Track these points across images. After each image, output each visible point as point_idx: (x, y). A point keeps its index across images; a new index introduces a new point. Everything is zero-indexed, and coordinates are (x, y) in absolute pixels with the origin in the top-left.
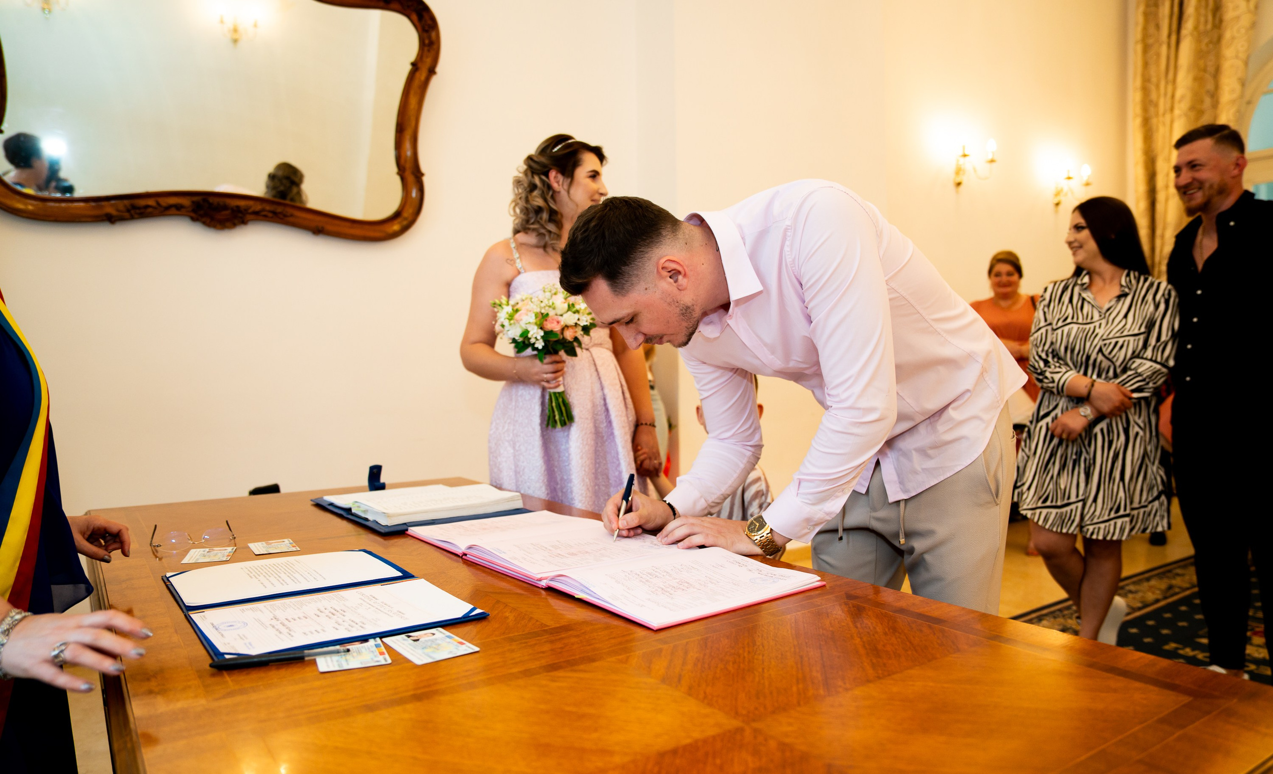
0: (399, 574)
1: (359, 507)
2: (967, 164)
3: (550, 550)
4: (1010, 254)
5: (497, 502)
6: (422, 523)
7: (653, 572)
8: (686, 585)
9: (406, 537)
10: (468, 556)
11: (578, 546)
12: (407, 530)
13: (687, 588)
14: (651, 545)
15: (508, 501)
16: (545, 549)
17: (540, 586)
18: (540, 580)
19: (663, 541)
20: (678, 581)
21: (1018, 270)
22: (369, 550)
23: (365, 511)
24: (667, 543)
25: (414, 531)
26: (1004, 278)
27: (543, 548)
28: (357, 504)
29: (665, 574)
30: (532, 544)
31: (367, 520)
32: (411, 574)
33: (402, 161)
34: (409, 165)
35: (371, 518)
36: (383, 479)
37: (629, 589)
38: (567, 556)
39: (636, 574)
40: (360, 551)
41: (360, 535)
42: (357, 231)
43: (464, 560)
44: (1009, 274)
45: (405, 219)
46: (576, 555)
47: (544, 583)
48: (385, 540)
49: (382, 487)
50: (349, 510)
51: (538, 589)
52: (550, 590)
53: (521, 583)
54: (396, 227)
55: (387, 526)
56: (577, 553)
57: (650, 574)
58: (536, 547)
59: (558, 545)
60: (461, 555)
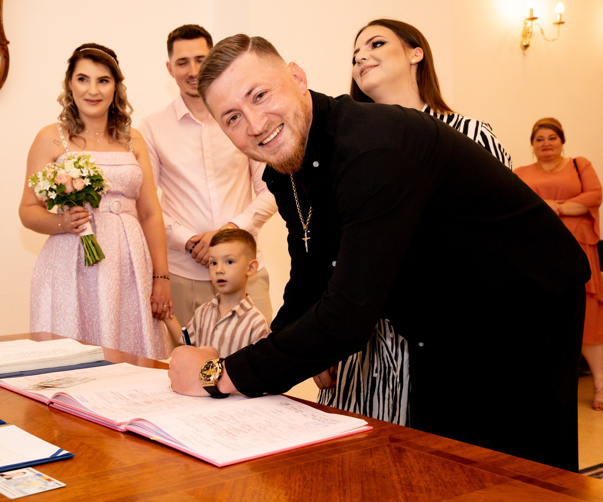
3: (128, 399)
5: (81, 355)
6: (13, 374)
7: (220, 416)
8: (248, 428)
10: (54, 404)
11: (154, 395)
13: (249, 430)
15: (91, 354)
17: (120, 430)
18: (119, 424)
20: (240, 424)
21: (560, 134)
25: (3, 382)
26: (547, 142)
27: (122, 397)
29: (229, 418)
30: (112, 392)
32: (2, 421)
37: (197, 430)
38: (143, 404)
39: (204, 418)
43: (50, 408)
44: (552, 139)
46: (151, 403)
47: (123, 428)
51: (118, 432)
52: (129, 433)
53: (102, 428)
56: (152, 401)
57: (217, 418)
58: (115, 396)
59: (135, 394)
60: (47, 404)
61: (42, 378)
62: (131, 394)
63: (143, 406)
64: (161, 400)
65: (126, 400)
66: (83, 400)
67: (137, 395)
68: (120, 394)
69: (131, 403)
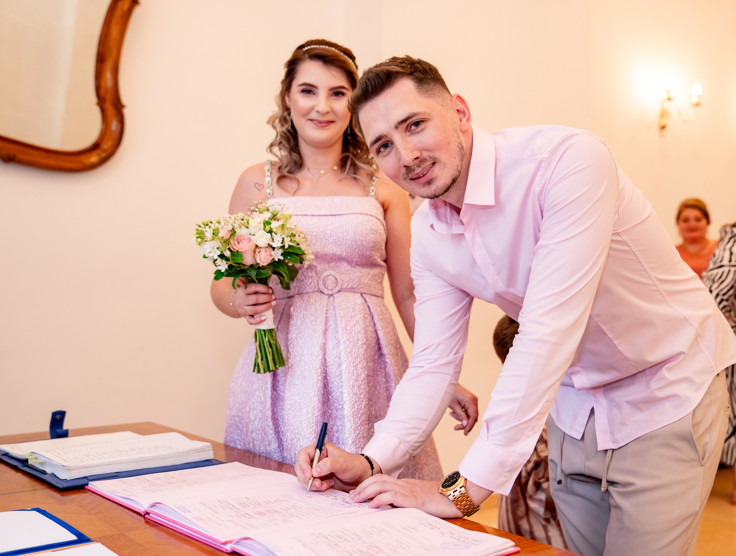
0: (74, 538)
1: (36, 458)
2: (672, 108)
3: (237, 508)
4: (698, 200)
5: (186, 453)
6: (105, 476)
7: (343, 535)
8: (376, 549)
9: (87, 492)
10: (151, 515)
11: (267, 503)
12: (87, 485)
13: (377, 553)
14: (343, 503)
15: (198, 452)
16: (232, 507)
17: (224, 550)
18: (225, 543)
19: (355, 499)
20: (367, 545)
21: (706, 215)
22: (43, 509)
23: (42, 464)
24: (358, 501)
25: (94, 485)
26: (693, 223)
27: (230, 506)
28: (34, 456)
29: (354, 537)
30: (219, 501)
31: (44, 472)
32: (87, 537)
33: (102, 92)
34: (109, 97)
35: (49, 471)
36: (66, 426)
38: (255, 515)
39: (324, 537)
40: (32, 510)
41: (35, 490)
42: (52, 161)
43: (146, 519)
44: (698, 220)
45: (105, 151)
46: (264, 514)
47: (229, 547)
48: (62, 495)
49: (65, 435)
50: (25, 462)
51: (221, 553)
53: (205, 546)
54: (94, 159)
55: (66, 479)
56: (265, 513)
57: (339, 537)
58: (223, 505)
59: (245, 502)
60: (143, 514)
61: (140, 481)
62: (241, 502)
63: (255, 518)
64: (276, 511)
65: (236, 509)
66: (185, 511)
67: (248, 504)
68: (228, 503)
69: (241, 514)
